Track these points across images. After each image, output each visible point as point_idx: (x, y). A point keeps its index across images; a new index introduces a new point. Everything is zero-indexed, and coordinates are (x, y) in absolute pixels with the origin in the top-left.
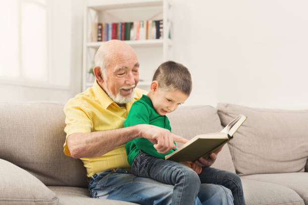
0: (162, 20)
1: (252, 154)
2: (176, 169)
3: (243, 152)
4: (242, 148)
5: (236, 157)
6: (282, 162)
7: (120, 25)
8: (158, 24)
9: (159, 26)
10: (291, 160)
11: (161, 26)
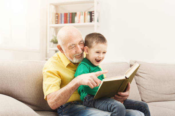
0: (94, 11)
1: (150, 90)
2: (110, 103)
3: (145, 89)
4: (145, 87)
5: (141, 92)
6: (168, 94)
7: (69, 14)
8: (91, 13)
9: (92, 15)
10: (173, 93)
11: (93, 15)
